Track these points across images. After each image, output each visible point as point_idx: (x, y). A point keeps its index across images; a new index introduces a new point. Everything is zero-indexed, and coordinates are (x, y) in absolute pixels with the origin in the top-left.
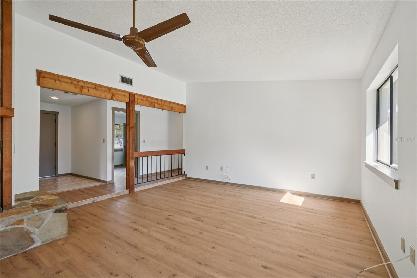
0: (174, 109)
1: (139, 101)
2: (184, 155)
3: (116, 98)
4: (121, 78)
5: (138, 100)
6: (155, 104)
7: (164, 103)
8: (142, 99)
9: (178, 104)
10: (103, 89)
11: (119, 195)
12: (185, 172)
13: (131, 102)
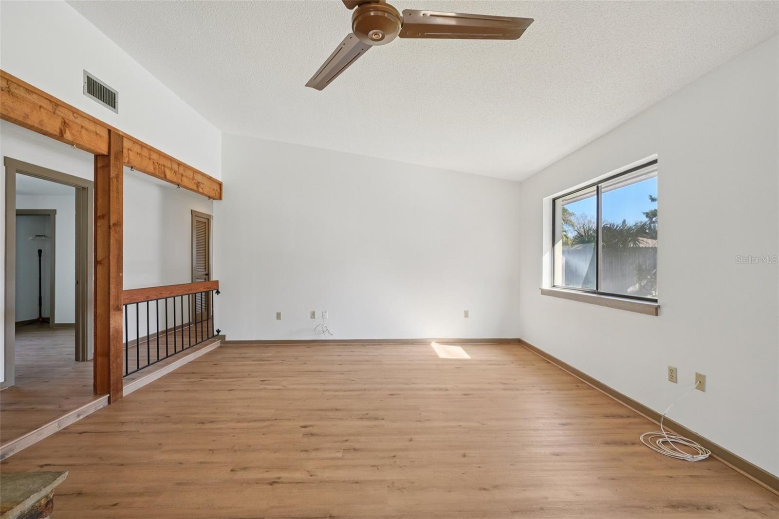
0: (202, 189)
1: (132, 155)
2: (218, 292)
3: (72, 134)
4: (86, 82)
5: (130, 151)
6: (166, 169)
7: (184, 170)
8: (139, 151)
9: (208, 178)
10: (34, 98)
11: (81, 417)
12: (218, 331)
13: (115, 155)
